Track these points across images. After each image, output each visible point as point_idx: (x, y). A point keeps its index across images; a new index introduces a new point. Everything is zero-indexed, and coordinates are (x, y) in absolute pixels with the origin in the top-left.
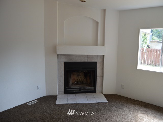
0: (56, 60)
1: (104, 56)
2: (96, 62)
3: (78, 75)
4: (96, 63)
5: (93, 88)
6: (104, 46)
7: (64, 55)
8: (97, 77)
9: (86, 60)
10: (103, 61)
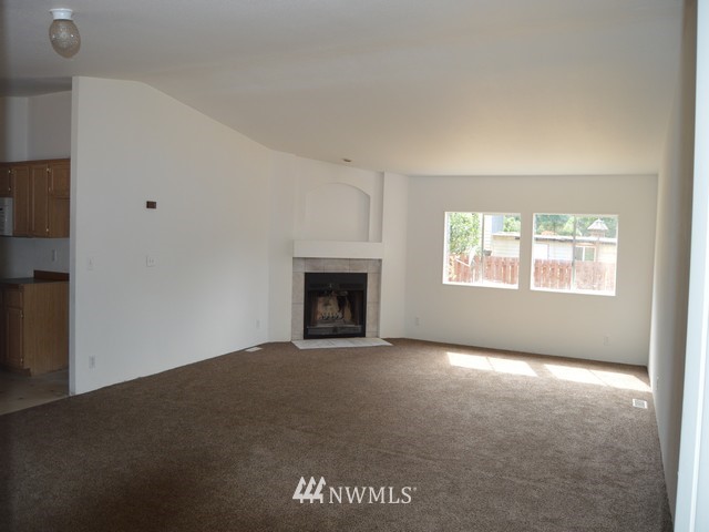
0: (289, 267)
1: (380, 261)
2: (366, 274)
3: (326, 305)
4: (365, 276)
5: (359, 326)
6: (381, 241)
7: (305, 259)
8: (368, 305)
9: (348, 269)
10: (379, 273)
